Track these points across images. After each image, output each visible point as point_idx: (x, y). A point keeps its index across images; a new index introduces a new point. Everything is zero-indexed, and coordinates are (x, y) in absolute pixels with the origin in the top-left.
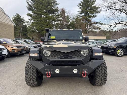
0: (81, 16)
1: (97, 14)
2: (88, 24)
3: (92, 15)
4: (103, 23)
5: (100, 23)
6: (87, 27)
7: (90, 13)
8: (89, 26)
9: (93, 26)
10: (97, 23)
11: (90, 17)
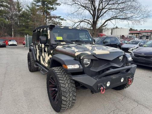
0: (36, 5)
1: (56, 7)
2: (47, 18)
3: (51, 7)
4: (63, 19)
5: (60, 18)
6: (46, 21)
7: (49, 4)
8: (47, 20)
9: (52, 20)
10: (57, 17)
11: (49, 9)
